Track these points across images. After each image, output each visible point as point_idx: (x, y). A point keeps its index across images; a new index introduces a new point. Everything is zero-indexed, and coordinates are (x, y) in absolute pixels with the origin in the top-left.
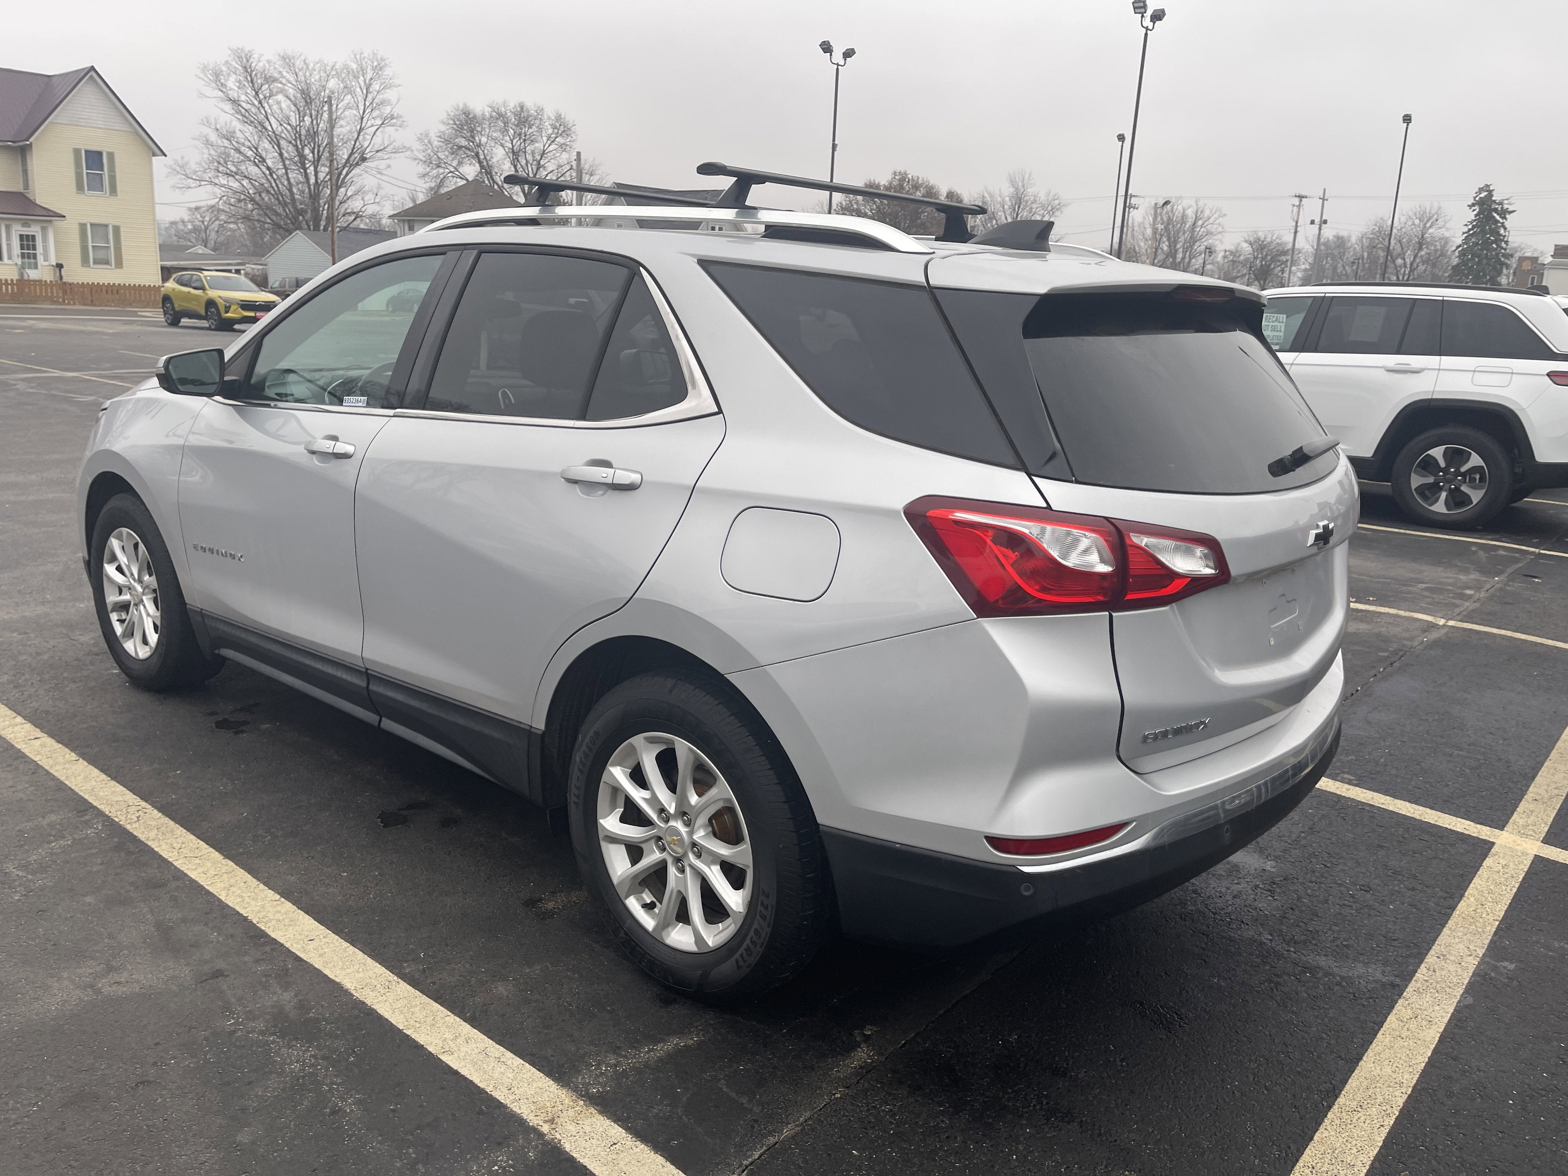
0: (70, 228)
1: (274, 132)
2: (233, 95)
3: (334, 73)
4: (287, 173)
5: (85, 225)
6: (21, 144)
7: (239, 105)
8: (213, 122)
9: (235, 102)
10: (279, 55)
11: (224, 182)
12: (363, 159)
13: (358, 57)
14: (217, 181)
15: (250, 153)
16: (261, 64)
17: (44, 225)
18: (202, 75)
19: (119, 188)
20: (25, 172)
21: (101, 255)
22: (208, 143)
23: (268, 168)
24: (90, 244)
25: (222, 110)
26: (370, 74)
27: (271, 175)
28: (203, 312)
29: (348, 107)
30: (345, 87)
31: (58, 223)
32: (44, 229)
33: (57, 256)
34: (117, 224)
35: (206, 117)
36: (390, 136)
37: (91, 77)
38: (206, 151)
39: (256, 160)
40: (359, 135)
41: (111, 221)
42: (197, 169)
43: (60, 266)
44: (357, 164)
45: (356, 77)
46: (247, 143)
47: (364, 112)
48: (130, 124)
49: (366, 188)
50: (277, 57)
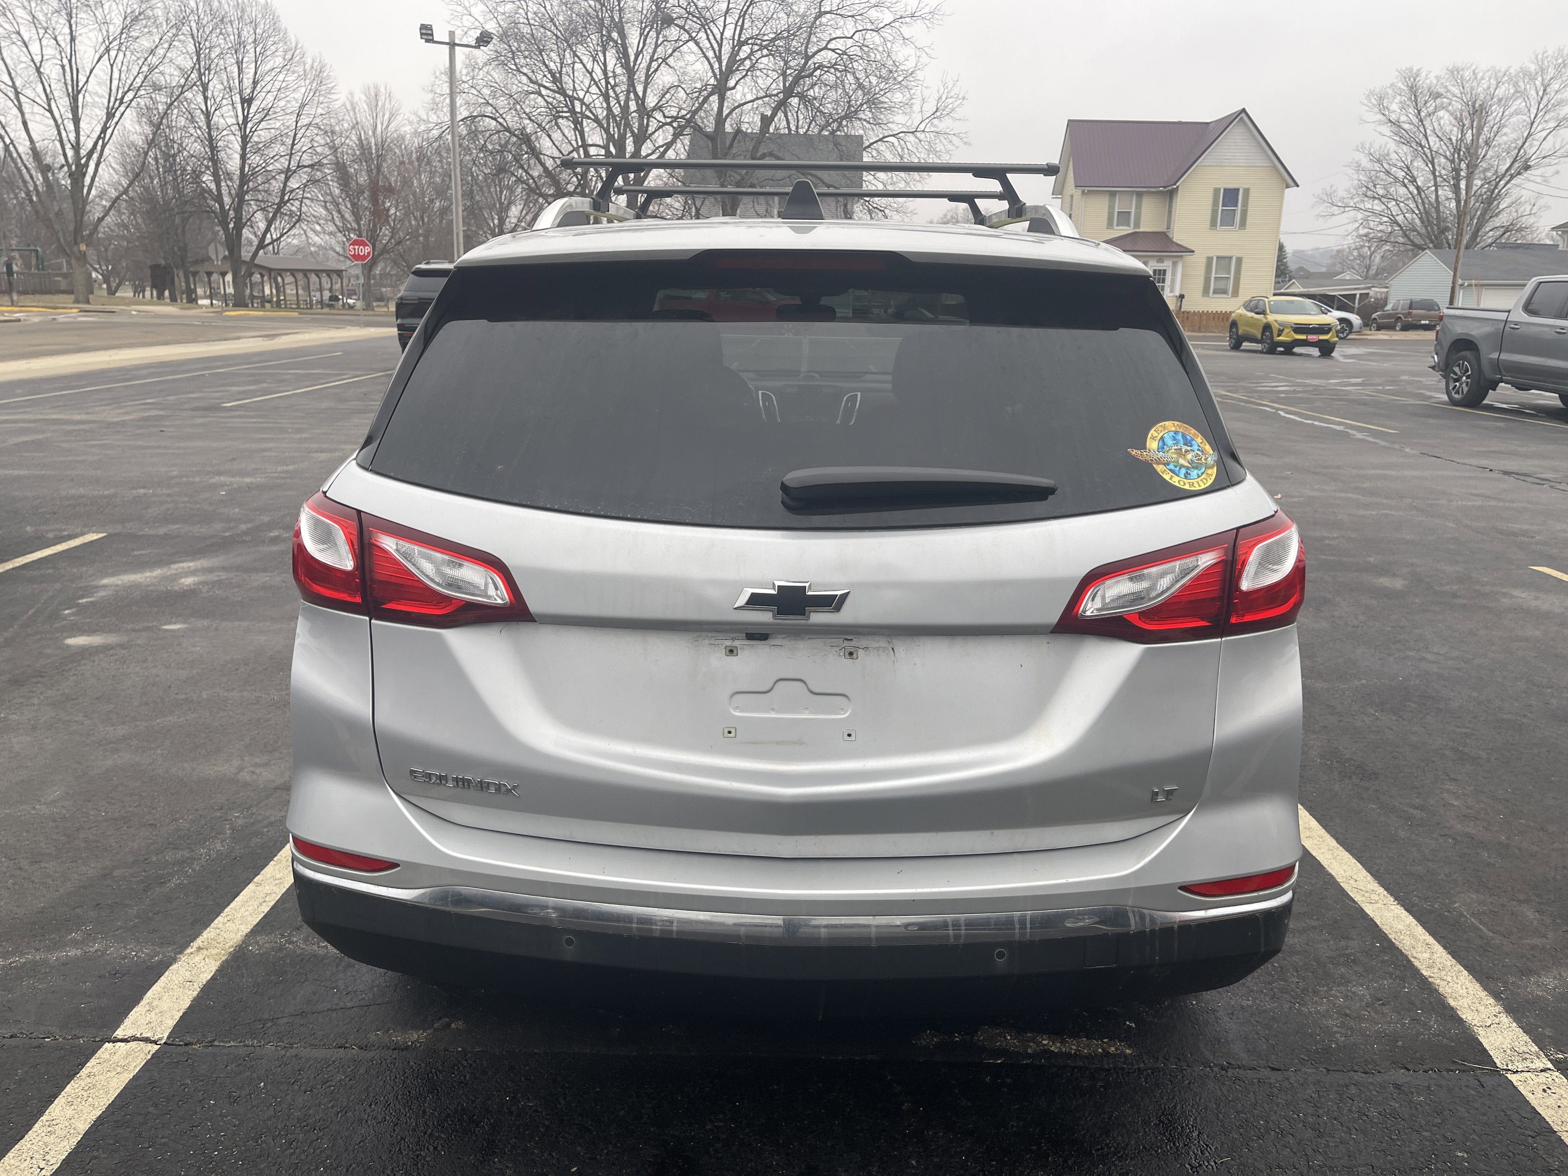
0: (1197, 262)
1: (1430, 148)
2: (1393, 117)
3: (1506, 78)
4: (1436, 191)
5: (1212, 258)
6: (1170, 188)
7: (1399, 126)
8: (1367, 146)
9: (1396, 124)
10: (1447, 69)
11: (1369, 206)
12: (1527, 168)
13: (1540, 57)
14: (1362, 206)
15: (1401, 174)
16: (1428, 81)
17: (1175, 260)
18: (1366, 102)
19: (1249, 220)
20: (1170, 212)
21: (1221, 284)
22: (1358, 168)
23: (1418, 188)
24: (1213, 275)
25: (1380, 133)
26: (1551, 72)
27: (1419, 193)
28: (1259, 336)
29: (1517, 113)
30: (1516, 92)
31: (1188, 258)
32: (1175, 264)
33: (1181, 289)
34: (1239, 255)
35: (1362, 143)
36: (1563, 139)
37: (1242, 118)
38: (1356, 176)
39: (1406, 181)
40: (1524, 144)
41: (1235, 253)
42: (1345, 196)
43: (1182, 297)
44: (1519, 173)
45: (1533, 79)
46: (1400, 164)
47: (1536, 115)
48: (1270, 159)
49: (1523, 199)
50: (1445, 71)
